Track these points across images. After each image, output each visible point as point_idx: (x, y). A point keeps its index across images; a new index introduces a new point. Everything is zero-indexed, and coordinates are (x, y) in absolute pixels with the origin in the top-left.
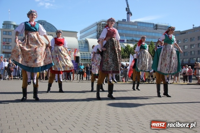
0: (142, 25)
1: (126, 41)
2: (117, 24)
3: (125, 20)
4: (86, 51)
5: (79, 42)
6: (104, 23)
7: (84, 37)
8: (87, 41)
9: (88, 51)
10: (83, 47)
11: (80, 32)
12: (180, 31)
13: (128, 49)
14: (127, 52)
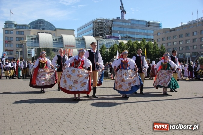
0: (135, 22)
1: (120, 38)
2: (112, 22)
3: (120, 18)
4: (83, 47)
5: (76, 39)
6: (100, 21)
7: (81, 34)
8: (84, 38)
9: (84, 47)
10: (80, 43)
11: (78, 30)
12: (169, 28)
13: (121, 46)
14: (120, 49)
